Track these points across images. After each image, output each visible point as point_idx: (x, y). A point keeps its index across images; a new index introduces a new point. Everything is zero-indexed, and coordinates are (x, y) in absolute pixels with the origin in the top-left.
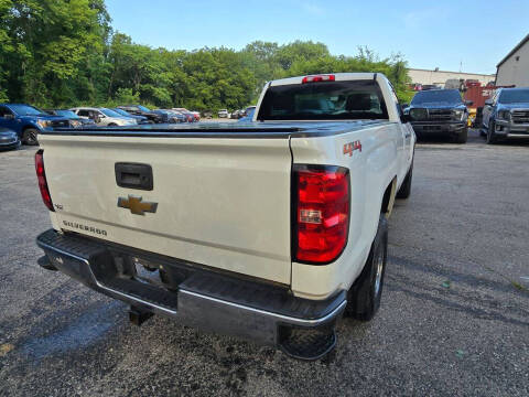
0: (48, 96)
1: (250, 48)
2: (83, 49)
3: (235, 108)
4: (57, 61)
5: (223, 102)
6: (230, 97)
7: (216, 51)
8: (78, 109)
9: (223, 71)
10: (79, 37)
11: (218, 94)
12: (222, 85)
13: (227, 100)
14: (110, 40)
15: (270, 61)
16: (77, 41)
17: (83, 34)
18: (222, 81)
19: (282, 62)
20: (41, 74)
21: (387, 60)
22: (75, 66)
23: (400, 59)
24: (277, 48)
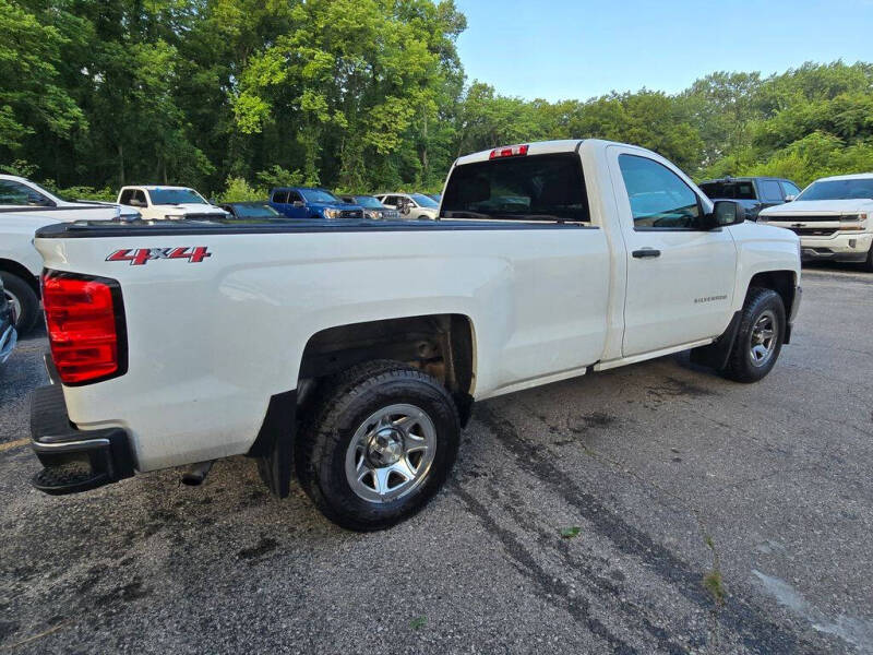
0: (365, 178)
2: (411, 111)
4: (379, 131)
7: (631, 97)
8: (386, 195)
9: (637, 130)
10: (409, 96)
14: (464, 94)
15: (738, 106)
16: (405, 101)
17: (414, 90)
19: (764, 107)
20: (361, 149)
22: (399, 136)
24: (758, 82)
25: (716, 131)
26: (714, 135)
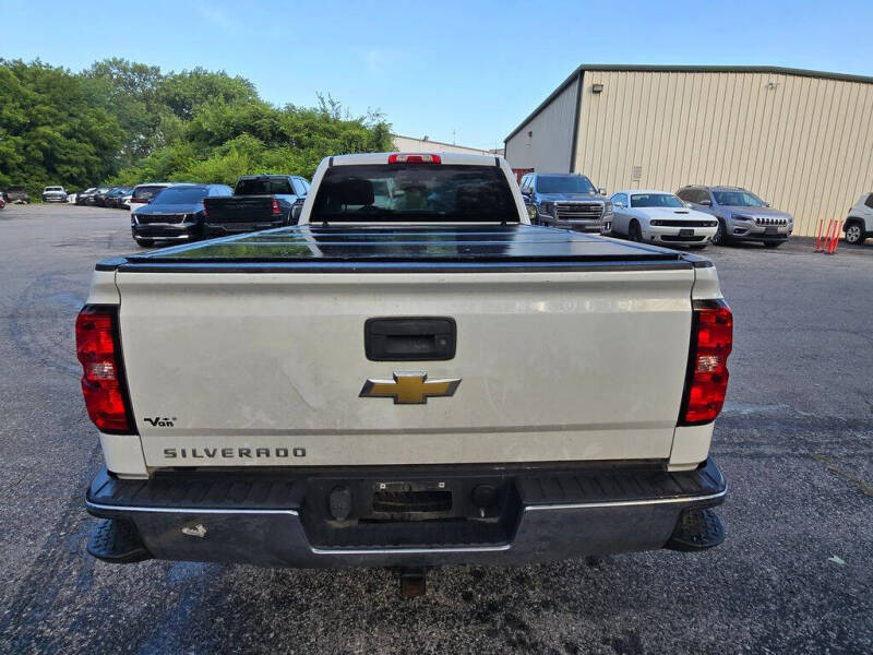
1: (101, 70)
3: (82, 187)
5: (52, 171)
6: (69, 162)
7: (24, 67)
9: (45, 109)
11: (40, 154)
12: (45, 137)
13: (61, 169)
15: (146, 98)
18: (47, 130)
19: (172, 102)
21: (362, 120)
23: (381, 120)
24: (160, 77)
25: (135, 121)
26: (132, 124)
